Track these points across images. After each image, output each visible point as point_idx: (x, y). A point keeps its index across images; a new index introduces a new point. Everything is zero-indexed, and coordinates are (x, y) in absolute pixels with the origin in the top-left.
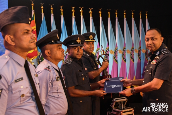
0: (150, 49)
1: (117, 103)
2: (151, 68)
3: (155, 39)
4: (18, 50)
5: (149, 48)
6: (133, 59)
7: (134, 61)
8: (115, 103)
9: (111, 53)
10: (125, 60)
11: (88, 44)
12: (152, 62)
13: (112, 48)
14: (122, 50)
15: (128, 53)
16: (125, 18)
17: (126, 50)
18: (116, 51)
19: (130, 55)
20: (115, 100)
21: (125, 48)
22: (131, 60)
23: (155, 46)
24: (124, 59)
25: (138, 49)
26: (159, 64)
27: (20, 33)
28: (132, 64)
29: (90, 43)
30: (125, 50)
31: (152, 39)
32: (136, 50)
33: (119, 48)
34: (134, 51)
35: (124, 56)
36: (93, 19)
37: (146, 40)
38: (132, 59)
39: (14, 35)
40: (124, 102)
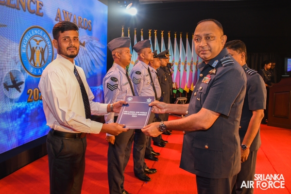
0: (202, 56)
1: (179, 101)
2: (201, 90)
3: (213, 37)
4: (145, 61)
5: (200, 53)
8: (178, 101)
9: (176, 64)
12: (204, 79)
13: (176, 61)
16: (187, 39)
18: (179, 63)
19: (190, 66)
20: (178, 99)
23: (210, 50)
26: (214, 84)
27: (147, 53)
33: (182, 61)
34: (193, 64)
35: (185, 67)
36: (164, 38)
37: (195, 40)
39: (144, 54)
40: (184, 101)
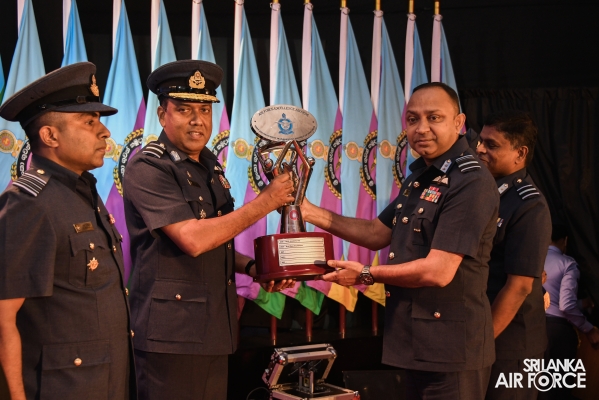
0: (421, 150)
2: (422, 214)
3: (440, 116)
5: (416, 145)
6: (371, 183)
7: (375, 193)
8: (279, 368)
10: (338, 188)
11: (181, 110)
12: (423, 194)
14: (328, 143)
15: (350, 154)
17: (343, 143)
19: (360, 165)
20: (281, 354)
21: (340, 137)
22: (362, 188)
23: (436, 140)
24: (332, 181)
25: (395, 143)
28: (366, 204)
29: (193, 109)
30: (337, 143)
31: (428, 118)
32: (386, 144)
34: (379, 150)
37: (409, 120)
38: (368, 182)
